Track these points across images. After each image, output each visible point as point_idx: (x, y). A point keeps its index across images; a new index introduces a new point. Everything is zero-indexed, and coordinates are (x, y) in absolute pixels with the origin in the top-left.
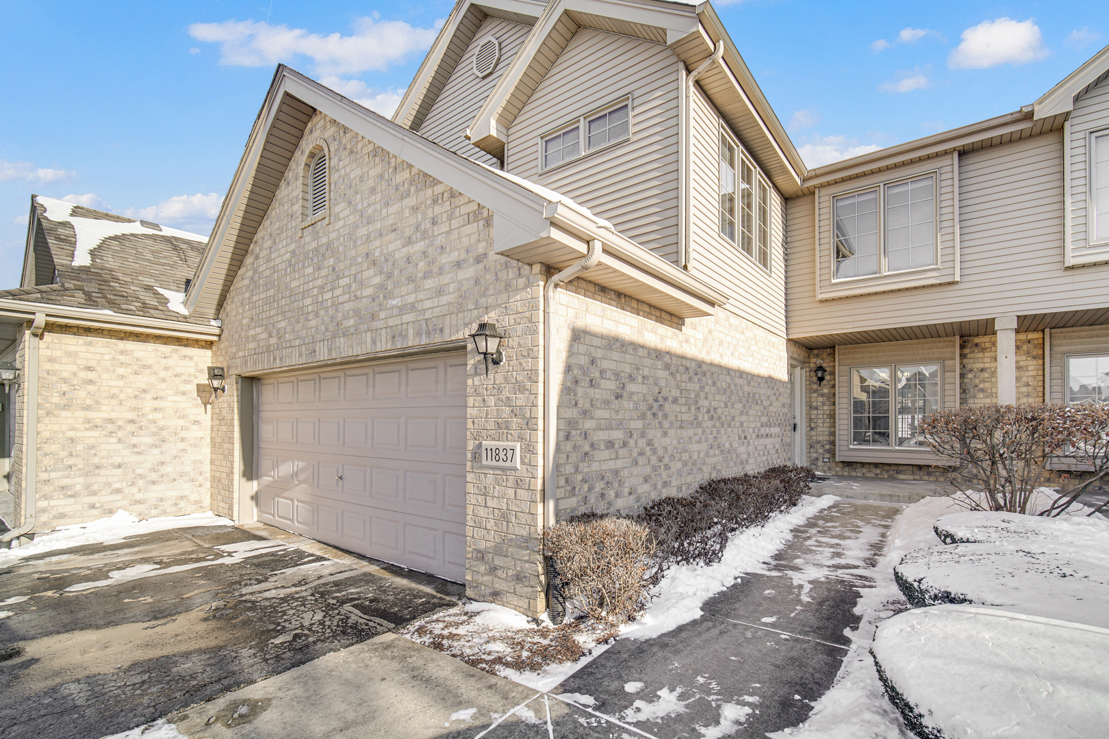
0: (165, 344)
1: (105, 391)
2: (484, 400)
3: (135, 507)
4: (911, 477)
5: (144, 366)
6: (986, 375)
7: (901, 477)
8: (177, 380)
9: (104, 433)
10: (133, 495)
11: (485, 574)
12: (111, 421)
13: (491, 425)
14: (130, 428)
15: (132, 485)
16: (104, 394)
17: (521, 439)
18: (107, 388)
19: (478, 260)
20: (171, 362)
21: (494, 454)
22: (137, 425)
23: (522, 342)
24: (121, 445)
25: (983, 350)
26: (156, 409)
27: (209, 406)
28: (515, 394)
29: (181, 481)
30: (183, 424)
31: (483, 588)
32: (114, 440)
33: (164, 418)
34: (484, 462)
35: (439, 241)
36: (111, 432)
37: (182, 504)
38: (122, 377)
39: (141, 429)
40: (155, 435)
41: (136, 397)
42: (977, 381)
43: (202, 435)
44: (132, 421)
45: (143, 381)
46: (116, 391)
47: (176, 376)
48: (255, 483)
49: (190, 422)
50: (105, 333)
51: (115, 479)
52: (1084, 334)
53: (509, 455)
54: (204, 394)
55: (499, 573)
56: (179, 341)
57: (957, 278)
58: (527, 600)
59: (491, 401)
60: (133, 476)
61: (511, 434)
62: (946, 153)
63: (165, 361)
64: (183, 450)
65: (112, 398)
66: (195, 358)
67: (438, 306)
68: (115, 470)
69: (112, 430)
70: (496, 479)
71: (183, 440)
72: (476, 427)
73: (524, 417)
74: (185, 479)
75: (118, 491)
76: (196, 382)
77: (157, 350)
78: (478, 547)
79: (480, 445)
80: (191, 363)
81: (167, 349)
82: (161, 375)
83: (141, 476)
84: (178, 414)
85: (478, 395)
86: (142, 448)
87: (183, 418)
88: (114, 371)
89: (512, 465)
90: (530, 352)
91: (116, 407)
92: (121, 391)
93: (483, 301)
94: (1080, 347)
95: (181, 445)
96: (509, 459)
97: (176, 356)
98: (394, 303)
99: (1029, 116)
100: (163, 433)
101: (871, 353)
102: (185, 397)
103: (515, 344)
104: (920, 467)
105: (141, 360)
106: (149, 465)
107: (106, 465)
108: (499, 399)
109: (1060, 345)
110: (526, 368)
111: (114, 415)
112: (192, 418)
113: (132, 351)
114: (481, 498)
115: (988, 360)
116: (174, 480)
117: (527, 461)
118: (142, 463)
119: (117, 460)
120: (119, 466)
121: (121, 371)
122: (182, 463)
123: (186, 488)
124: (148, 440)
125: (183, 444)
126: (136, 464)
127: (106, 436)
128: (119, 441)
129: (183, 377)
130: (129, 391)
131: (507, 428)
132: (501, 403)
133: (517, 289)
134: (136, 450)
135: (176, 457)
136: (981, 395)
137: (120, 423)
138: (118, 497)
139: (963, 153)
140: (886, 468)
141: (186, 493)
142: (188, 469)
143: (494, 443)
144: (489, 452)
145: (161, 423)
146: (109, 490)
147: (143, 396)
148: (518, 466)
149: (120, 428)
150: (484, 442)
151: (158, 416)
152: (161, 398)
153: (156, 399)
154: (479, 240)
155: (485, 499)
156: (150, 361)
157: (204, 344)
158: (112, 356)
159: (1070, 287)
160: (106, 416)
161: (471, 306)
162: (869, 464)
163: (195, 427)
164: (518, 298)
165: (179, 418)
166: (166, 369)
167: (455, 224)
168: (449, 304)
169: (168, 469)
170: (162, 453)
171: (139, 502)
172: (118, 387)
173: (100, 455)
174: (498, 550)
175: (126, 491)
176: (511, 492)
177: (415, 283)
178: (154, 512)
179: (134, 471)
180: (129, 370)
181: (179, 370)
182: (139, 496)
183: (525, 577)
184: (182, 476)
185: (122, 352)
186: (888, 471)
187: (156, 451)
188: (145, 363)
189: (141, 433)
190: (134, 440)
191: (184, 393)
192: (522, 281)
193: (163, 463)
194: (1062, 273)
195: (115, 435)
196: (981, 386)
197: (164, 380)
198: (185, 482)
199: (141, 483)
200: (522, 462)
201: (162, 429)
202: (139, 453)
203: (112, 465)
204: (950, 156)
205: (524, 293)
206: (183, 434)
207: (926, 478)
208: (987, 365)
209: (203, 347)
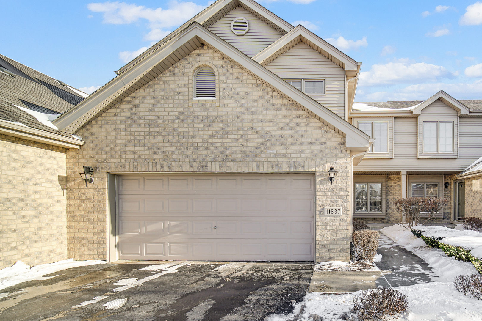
0: (40, 148)
1: (4, 178)
2: (325, 193)
3: (25, 259)
4: (372, 222)
5: (28, 162)
6: (392, 188)
7: (369, 222)
8: (47, 173)
9: (4, 208)
10: (23, 250)
11: (326, 252)
12: (8, 199)
13: (329, 201)
14: (21, 204)
15: (23, 243)
16: (4, 180)
17: (342, 206)
18: (5, 176)
19: (322, 144)
20: (44, 160)
21: (331, 211)
22: (24, 203)
23: (342, 175)
24: (15, 216)
25: (392, 180)
26: (35, 192)
27: (65, 191)
28: (340, 191)
29: (51, 240)
30: (51, 202)
31: (325, 257)
32: (11, 213)
33: (40, 198)
34: (326, 214)
35: (300, 133)
36: (9, 207)
37: (52, 255)
38: (14, 169)
39: (27, 205)
40: (36, 210)
41: (23, 183)
42: (390, 190)
43: (62, 210)
44: (21, 200)
45: (27, 172)
46: (11, 178)
47: (46, 170)
48: (117, 237)
49: (55, 201)
50: (3, 137)
51: (12, 240)
52: (416, 177)
53: (338, 211)
54: (62, 183)
55: (333, 251)
56: (48, 146)
57: (393, 158)
58: (345, 257)
59: (328, 193)
60: (23, 237)
61: (338, 205)
62: (391, 117)
63: (39, 159)
64: (52, 219)
65: (9, 183)
66: (57, 158)
67: (300, 157)
68: (12, 234)
69: (9, 206)
70: (331, 220)
71: (51, 213)
72: (321, 202)
73: (343, 199)
74: (54, 238)
75: (15, 248)
76: (58, 174)
77: (35, 151)
78: (323, 244)
79: (323, 209)
80: (55, 162)
81: (41, 151)
82: (37, 169)
83: (28, 238)
84: (48, 196)
85: (323, 191)
86: (28, 218)
87: (51, 198)
88: (9, 164)
89: (339, 214)
90: (346, 178)
91: (11, 190)
92: (14, 179)
93: (325, 159)
94: (415, 181)
95: (50, 216)
96: (338, 212)
97: (46, 156)
98: (272, 152)
99: (412, 112)
100: (40, 208)
101: (361, 178)
102: (52, 184)
103: (340, 175)
104: (374, 218)
105: (25, 158)
106: (32, 230)
107: (6, 230)
108: (332, 193)
109: (411, 180)
110: (344, 183)
111: (10, 195)
112: (56, 198)
113: (20, 151)
114: (324, 227)
115: (393, 183)
116: (47, 239)
117: (345, 213)
118: (28, 228)
119: (13, 227)
120: (15, 231)
121: (14, 164)
122: (52, 228)
123: (54, 244)
124: (31, 213)
125: (51, 215)
126: (25, 229)
127: (6, 210)
128: (14, 213)
129: (51, 171)
130: (19, 178)
131: (336, 203)
132: (333, 194)
133: (340, 157)
134: (25, 220)
135: (48, 224)
136: (391, 194)
137: (14, 201)
138: (15, 252)
139: (395, 118)
140: (365, 219)
141: (54, 248)
142: (55, 232)
143: (330, 207)
144: (328, 211)
145: (39, 201)
146: (9, 248)
147: (27, 182)
148: (342, 215)
149: (14, 204)
150: (325, 207)
151: (37, 196)
152: (38, 184)
153: (35, 185)
154: (322, 137)
155: (326, 227)
156: (32, 159)
157: (61, 149)
158: (8, 154)
159: (418, 164)
160: (5, 195)
161: (318, 159)
162: (360, 218)
163: (58, 204)
164: (341, 160)
165: (49, 198)
166: (41, 165)
167: (309, 128)
168: (307, 157)
169: (44, 232)
170: (40, 221)
171: (27, 255)
172: (12, 176)
173: (3, 223)
174: (332, 243)
175: (19, 248)
176: (338, 224)
177: (285, 146)
178: (36, 262)
179: (24, 234)
180: (19, 164)
181: (48, 166)
182: (27, 251)
183: (344, 250)
184: (51, 237)
185: (14, 151)
186: (365, 220)
187: (36, 220)
188: (28, 159)
189: (27, 208)
190: (23, 213)
191: (51, 182)
192: (342, 155)
193: (40, 228)
194: (416, 160)
195: (11, 209)
196: (391, 191)
197: (39, 172)
198: (53, 241)
199: (28, 242)
200: (343, 213)
201: (39, 205)
202: (26, 222)
203: (10, 230)
204: (391, 118)
205: (343, 159)
206: (51, 209)
207: (376, 222)
208: (392, 185)
209: (61, 152)
